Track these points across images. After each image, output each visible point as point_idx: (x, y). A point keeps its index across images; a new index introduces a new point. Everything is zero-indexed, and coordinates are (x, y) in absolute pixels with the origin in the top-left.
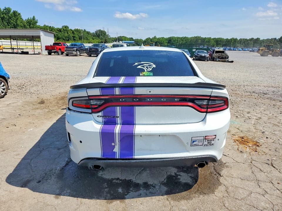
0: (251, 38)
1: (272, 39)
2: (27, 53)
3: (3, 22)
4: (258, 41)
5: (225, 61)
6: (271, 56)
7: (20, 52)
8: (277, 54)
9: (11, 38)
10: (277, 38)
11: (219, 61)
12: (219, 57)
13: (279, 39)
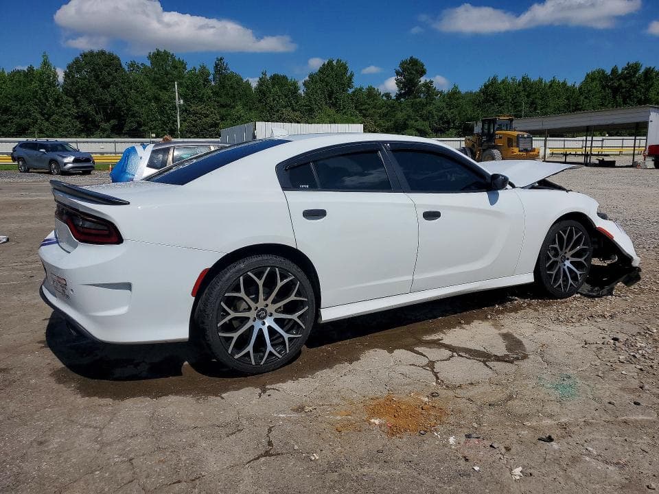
2: (611, 164)
3: (614, 97)
7: (597, 162)
9: (589, 131)
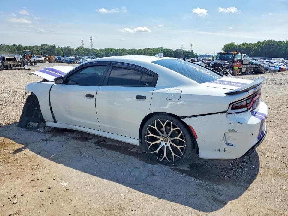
0: (13, 45)
1: (34, 47)
4: (21, 47)
5: (22, 70)
6: (48, 62)
8: (53, 61)
10: (39, 46)
11: (15, 69)
12: (13, 65)
13: (40, 46)
